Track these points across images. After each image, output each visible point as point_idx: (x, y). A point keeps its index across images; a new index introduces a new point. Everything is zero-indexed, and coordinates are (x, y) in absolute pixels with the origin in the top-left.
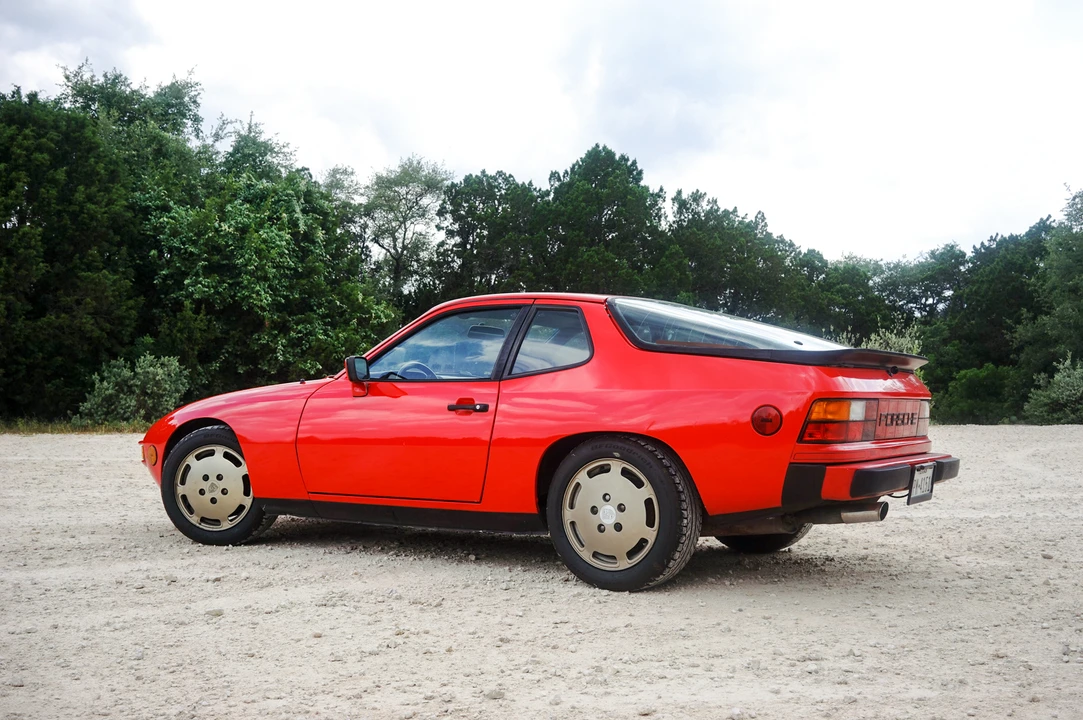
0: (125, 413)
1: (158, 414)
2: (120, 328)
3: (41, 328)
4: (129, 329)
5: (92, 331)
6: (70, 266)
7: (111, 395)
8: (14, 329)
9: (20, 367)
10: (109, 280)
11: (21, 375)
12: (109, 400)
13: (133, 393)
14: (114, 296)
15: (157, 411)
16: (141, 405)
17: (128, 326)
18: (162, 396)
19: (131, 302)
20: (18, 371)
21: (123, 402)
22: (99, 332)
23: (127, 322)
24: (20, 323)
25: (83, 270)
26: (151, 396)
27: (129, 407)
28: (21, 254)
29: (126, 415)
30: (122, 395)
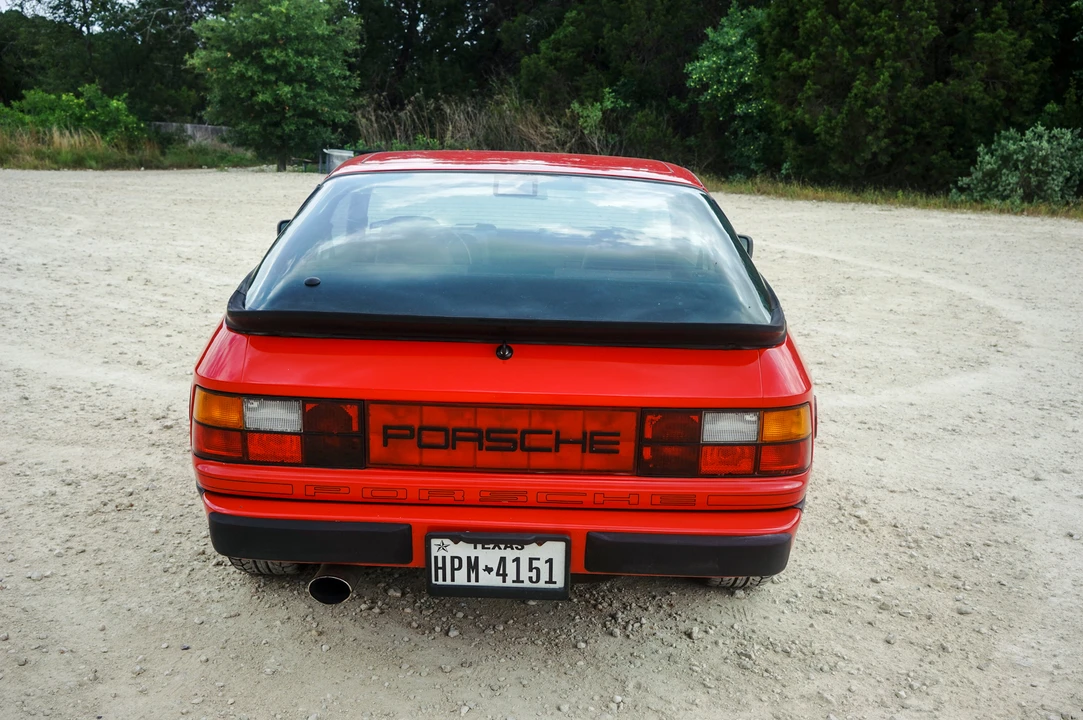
0: (1005, 190)
1: (1043, 194)
2: (1018, 94)
3: (928, 96)
4: (1028, 95)
5: (983, 99)
6: (972, 26)
7: (993, 169)
8: (900, 98)
9: (907, 137)
10: (1004, 40)
11: (908, 146)
12: (992, 175)
13: (1017, 168)
14: (1008, 58)
15: (1042, 190)
16: (1025, 183)
17: (1027, 92)
18: (1049, 174)
19: (1034, 65)
20: (906, 141)
21: (1004, 178)
22: (991, 100)
23: (1026, 87)
24: (905, 92)
25: (984, 30)
26: (1037, 172)
27: (1009, 184)
28: (912, 17)
29: (1006, 193)
30: (1004, 171)
